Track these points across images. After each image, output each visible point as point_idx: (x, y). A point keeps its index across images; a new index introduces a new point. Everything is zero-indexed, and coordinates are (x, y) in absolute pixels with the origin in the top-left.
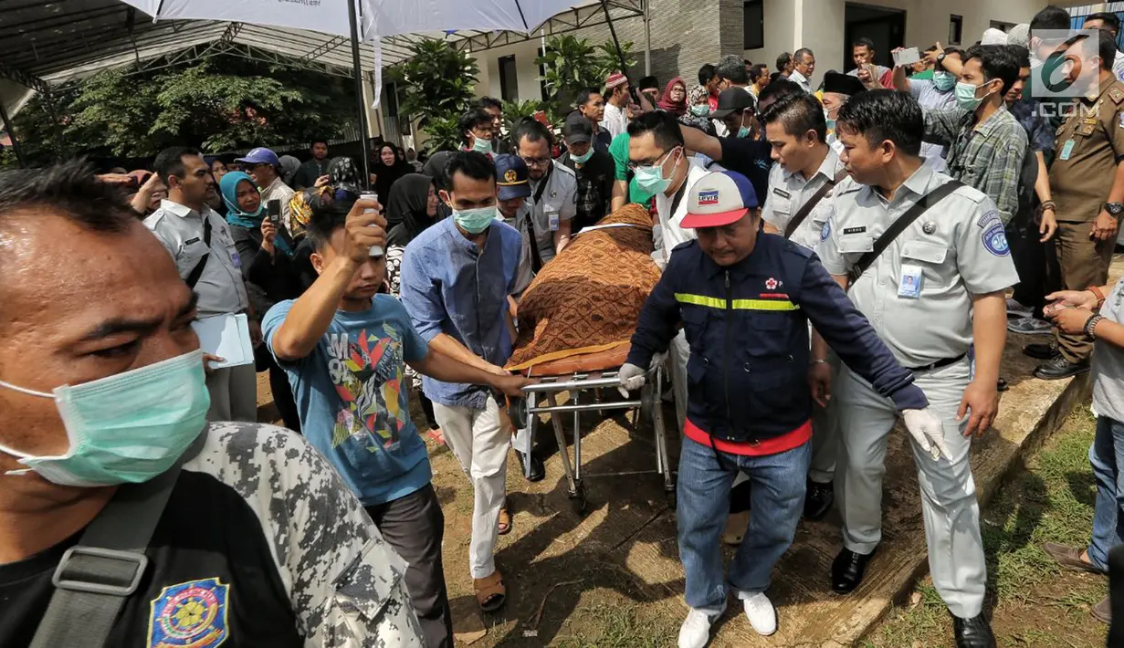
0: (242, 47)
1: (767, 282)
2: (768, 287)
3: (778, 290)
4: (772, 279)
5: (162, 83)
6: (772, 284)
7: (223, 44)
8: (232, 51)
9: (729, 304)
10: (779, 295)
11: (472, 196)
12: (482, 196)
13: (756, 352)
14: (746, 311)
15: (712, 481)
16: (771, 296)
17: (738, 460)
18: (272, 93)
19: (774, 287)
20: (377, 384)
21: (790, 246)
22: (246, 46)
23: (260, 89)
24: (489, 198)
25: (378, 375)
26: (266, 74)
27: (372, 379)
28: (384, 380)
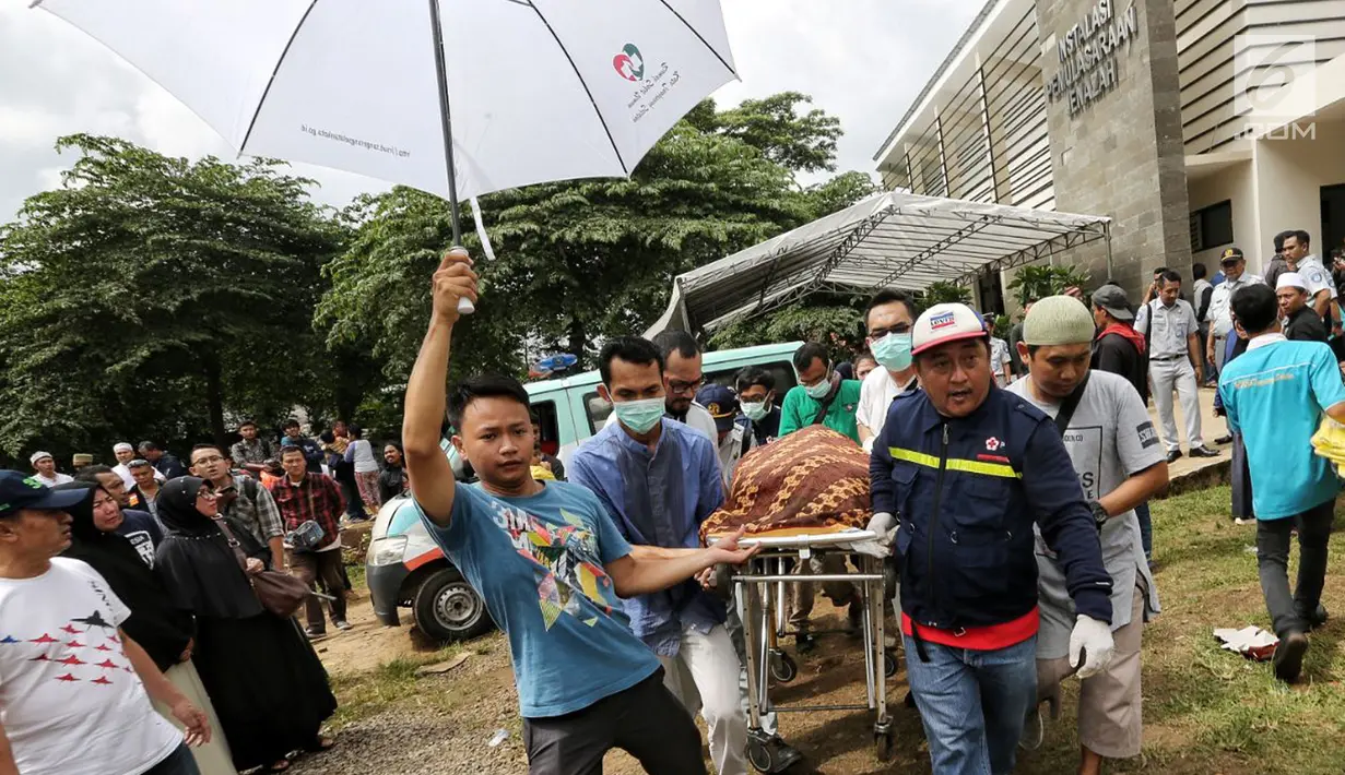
0: (829, 284)
1: (988, 441)
2: (989, 447)
3: (999, 451)
4: (993, 438)
5: (771, 319)
6: (992, 444)
7: (816, 284)
8: (822, 289)
9: (943, 464)
10: (999, 458)
11: (633, 384)
12: (643, 383)
13: (966, 520)
14: (961, 473)
15: (951, 676)
16: (991, 458)
17: (965, 655)
18: (850, 320)
19: (994, 448)
20: (571, 564)
21: (1021, 406)
22: (831, 283)
23: (841, 318)
24: (654, 386)
25: (570, 554)
26: (847, 304)
27: (564, 557)
28: (578, 561)
